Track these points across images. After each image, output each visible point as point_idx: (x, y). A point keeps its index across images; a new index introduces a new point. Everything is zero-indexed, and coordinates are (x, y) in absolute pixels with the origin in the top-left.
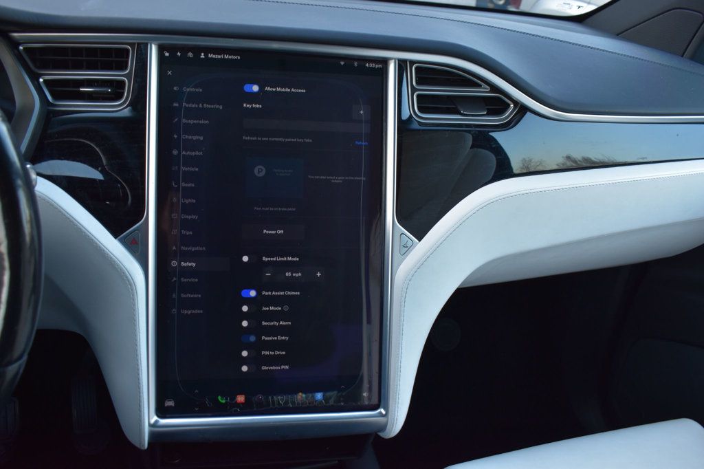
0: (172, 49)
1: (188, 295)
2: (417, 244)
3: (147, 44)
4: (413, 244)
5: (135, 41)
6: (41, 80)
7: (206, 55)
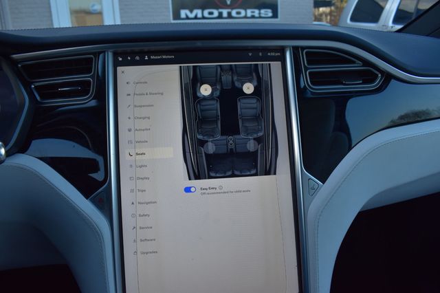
0: (124, 54)
2: (322, 186)
3: (104, 52)
4: (319, 187)
5: (96, 51)
6: (33, 86)
7: (149, 57)
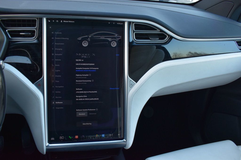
0: (51, 19)
1: (58, 102)
2: (136, 84)
3: (42, 18)
4: (134, 84)
5: (38, 17)
6: (7, 31)
7: (63, 21)
